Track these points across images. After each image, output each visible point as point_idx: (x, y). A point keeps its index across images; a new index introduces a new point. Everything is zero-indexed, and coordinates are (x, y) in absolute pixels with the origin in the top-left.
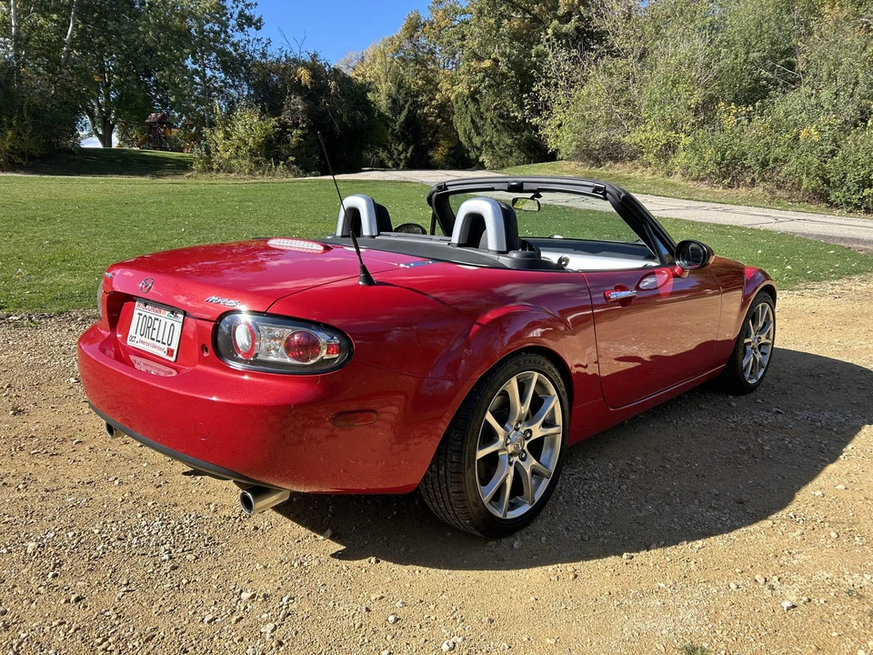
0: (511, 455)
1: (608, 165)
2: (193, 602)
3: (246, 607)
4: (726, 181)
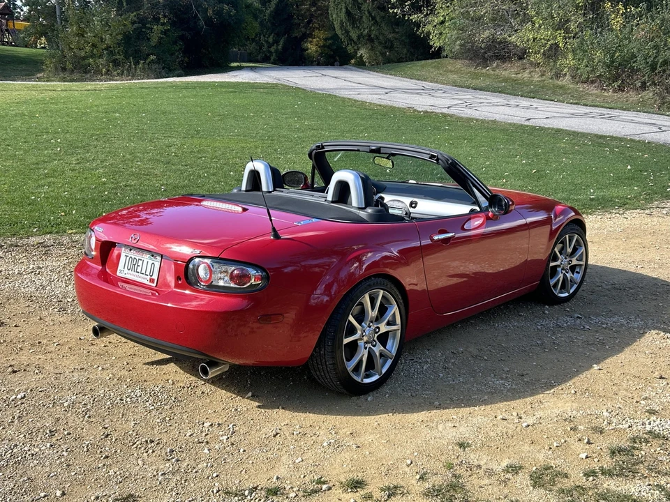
0: (366, 343)
1: (495, 65)
3: (209, 429)
4: (615, 85)
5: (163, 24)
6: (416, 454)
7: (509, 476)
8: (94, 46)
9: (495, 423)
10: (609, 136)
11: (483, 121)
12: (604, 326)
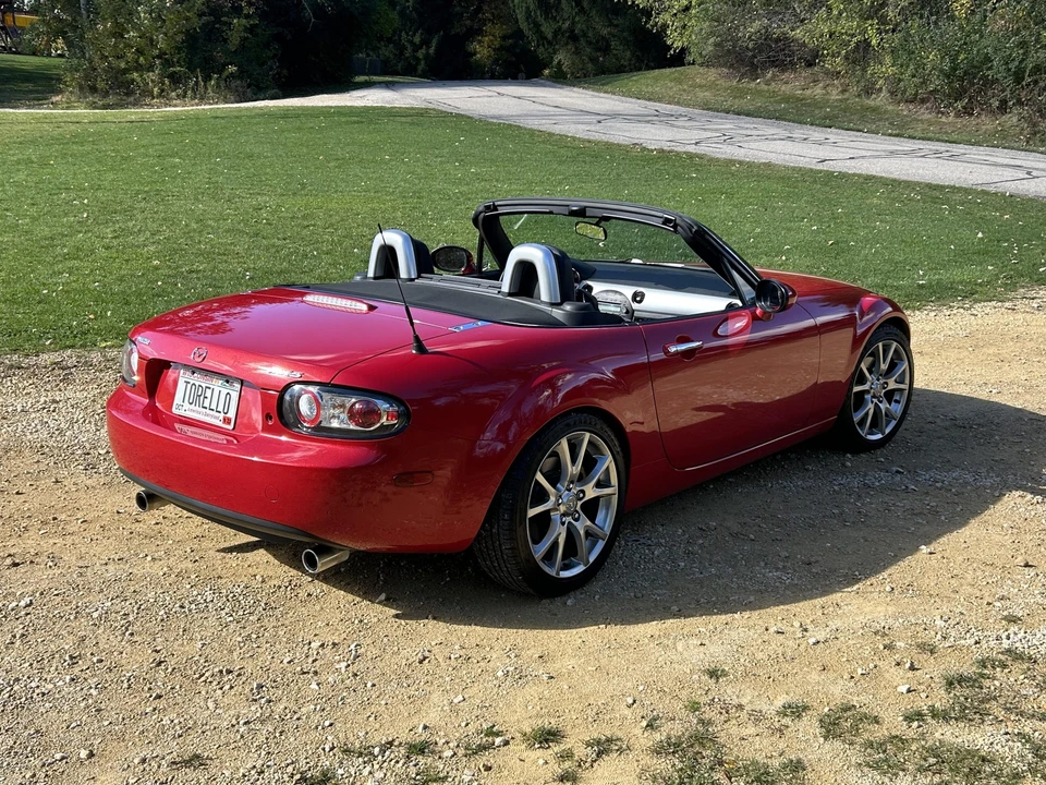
0: (564, 515)
1: (769, 75)
3: (318, 652)
4: (959, 105)
5: (248, 16)
6: (641, 688)
7: (786, 721)
8: (140, 52)
9: (766, 638)
10: (948, 187)
11: (750, 165)
12: (938, 485)
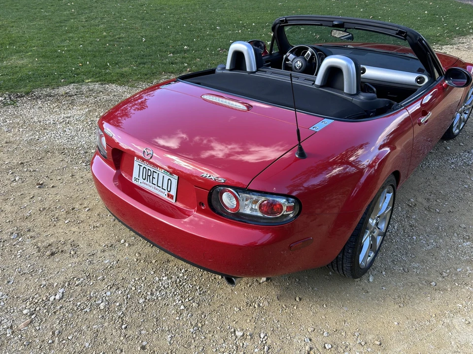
2: (212, 341)
3: (243, 344)
